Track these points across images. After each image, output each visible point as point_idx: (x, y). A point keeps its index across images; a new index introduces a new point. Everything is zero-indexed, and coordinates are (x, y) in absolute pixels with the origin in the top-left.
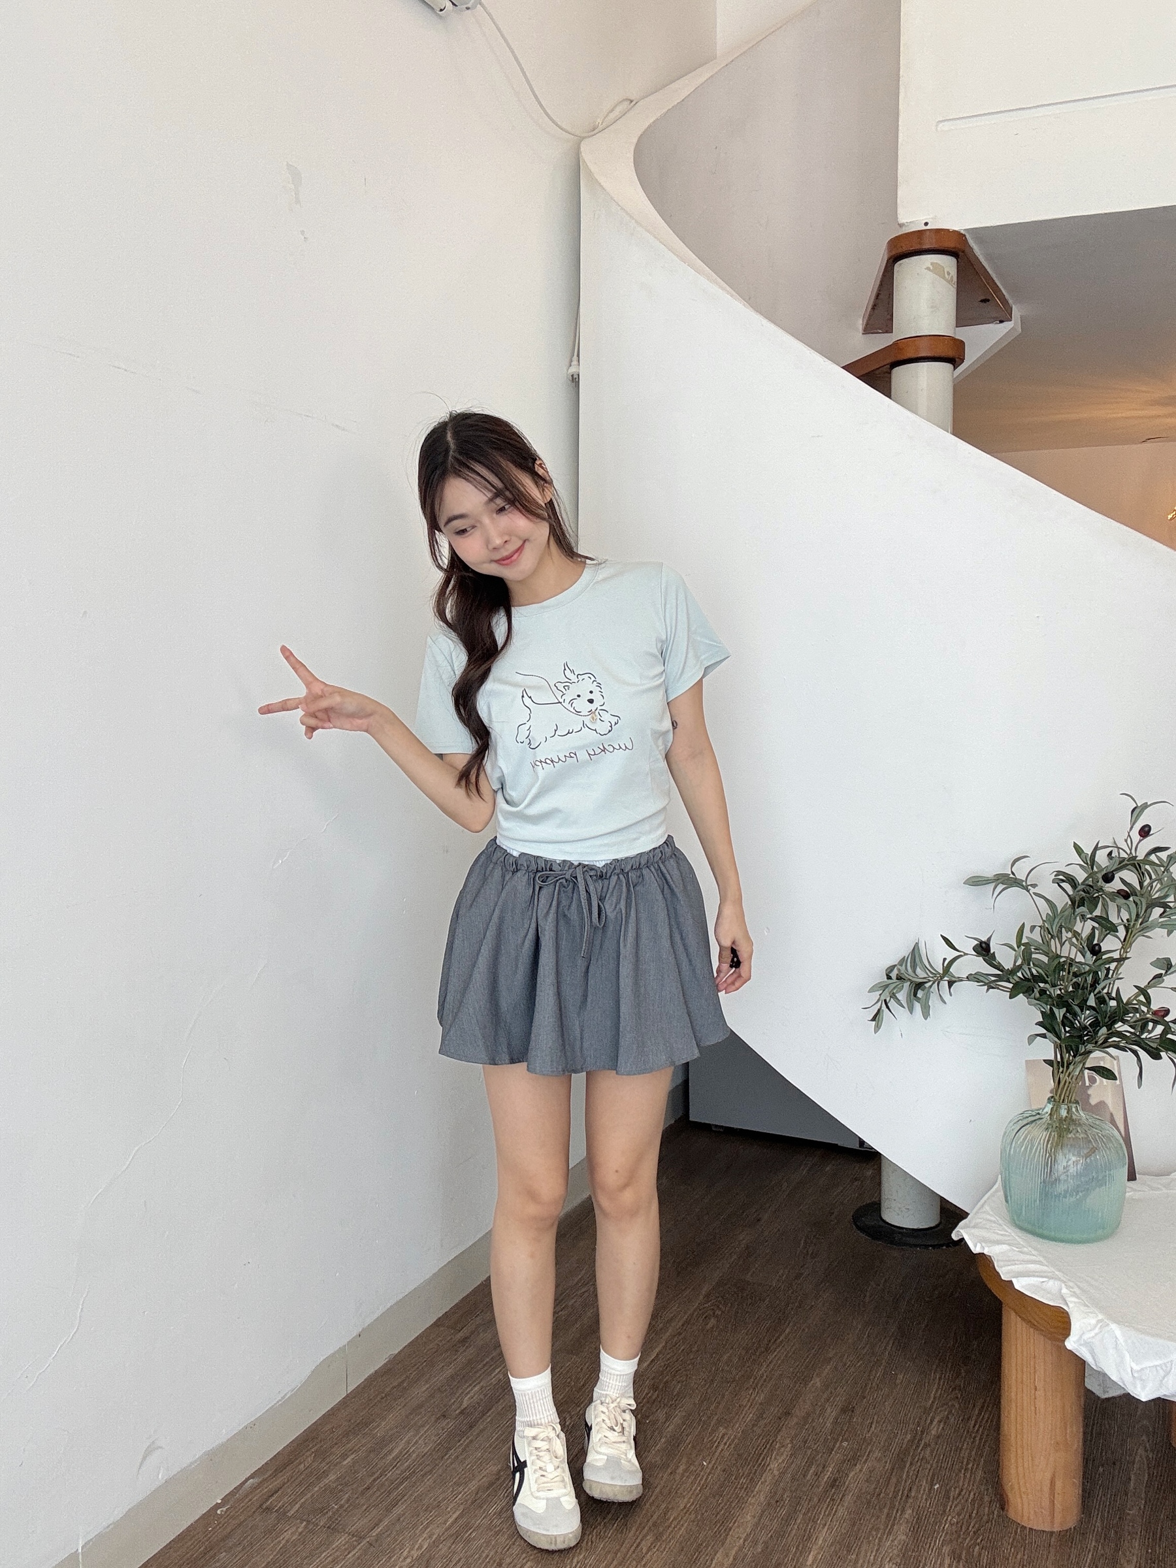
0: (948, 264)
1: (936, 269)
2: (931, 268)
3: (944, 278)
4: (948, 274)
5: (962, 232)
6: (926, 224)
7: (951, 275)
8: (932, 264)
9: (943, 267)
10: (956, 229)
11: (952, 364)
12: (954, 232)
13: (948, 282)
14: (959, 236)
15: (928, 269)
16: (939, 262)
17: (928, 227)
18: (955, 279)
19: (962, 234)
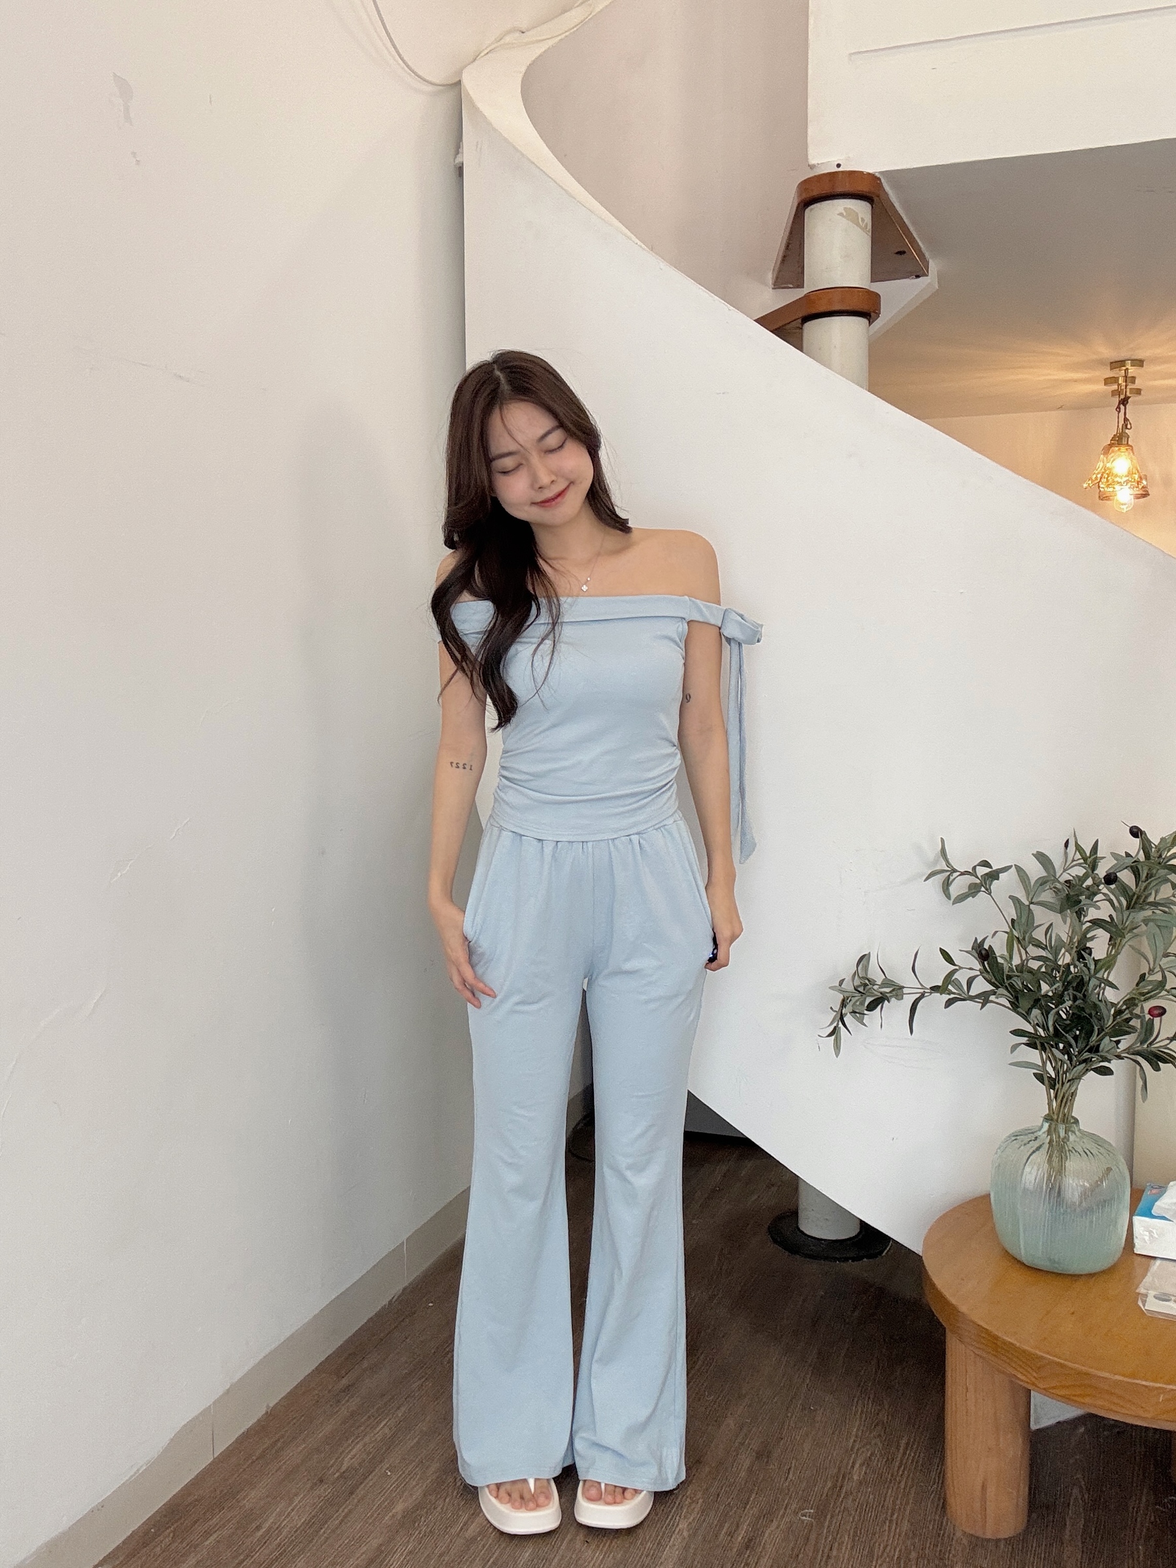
0: (862, 209)
1: (850, 215)
2: (845, 214)
3: (858, 225)
4: (863, 220)
5: (877, 174)
6: (839, 166)
7: (866, 222)
8: (845, 209)
9: (857, 215)
10: (871, 172)
11: (867, 319)
12: (869, 174)
13: (861, 227)
14: (873, 178)
15: (841, 214)
16: (852, 207)
17: (840, 169)
18: (870, 227)
19: (876, 177)
